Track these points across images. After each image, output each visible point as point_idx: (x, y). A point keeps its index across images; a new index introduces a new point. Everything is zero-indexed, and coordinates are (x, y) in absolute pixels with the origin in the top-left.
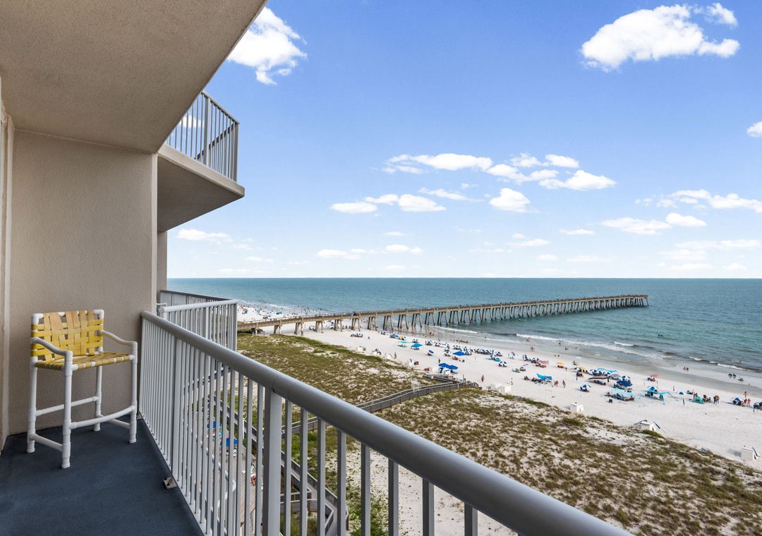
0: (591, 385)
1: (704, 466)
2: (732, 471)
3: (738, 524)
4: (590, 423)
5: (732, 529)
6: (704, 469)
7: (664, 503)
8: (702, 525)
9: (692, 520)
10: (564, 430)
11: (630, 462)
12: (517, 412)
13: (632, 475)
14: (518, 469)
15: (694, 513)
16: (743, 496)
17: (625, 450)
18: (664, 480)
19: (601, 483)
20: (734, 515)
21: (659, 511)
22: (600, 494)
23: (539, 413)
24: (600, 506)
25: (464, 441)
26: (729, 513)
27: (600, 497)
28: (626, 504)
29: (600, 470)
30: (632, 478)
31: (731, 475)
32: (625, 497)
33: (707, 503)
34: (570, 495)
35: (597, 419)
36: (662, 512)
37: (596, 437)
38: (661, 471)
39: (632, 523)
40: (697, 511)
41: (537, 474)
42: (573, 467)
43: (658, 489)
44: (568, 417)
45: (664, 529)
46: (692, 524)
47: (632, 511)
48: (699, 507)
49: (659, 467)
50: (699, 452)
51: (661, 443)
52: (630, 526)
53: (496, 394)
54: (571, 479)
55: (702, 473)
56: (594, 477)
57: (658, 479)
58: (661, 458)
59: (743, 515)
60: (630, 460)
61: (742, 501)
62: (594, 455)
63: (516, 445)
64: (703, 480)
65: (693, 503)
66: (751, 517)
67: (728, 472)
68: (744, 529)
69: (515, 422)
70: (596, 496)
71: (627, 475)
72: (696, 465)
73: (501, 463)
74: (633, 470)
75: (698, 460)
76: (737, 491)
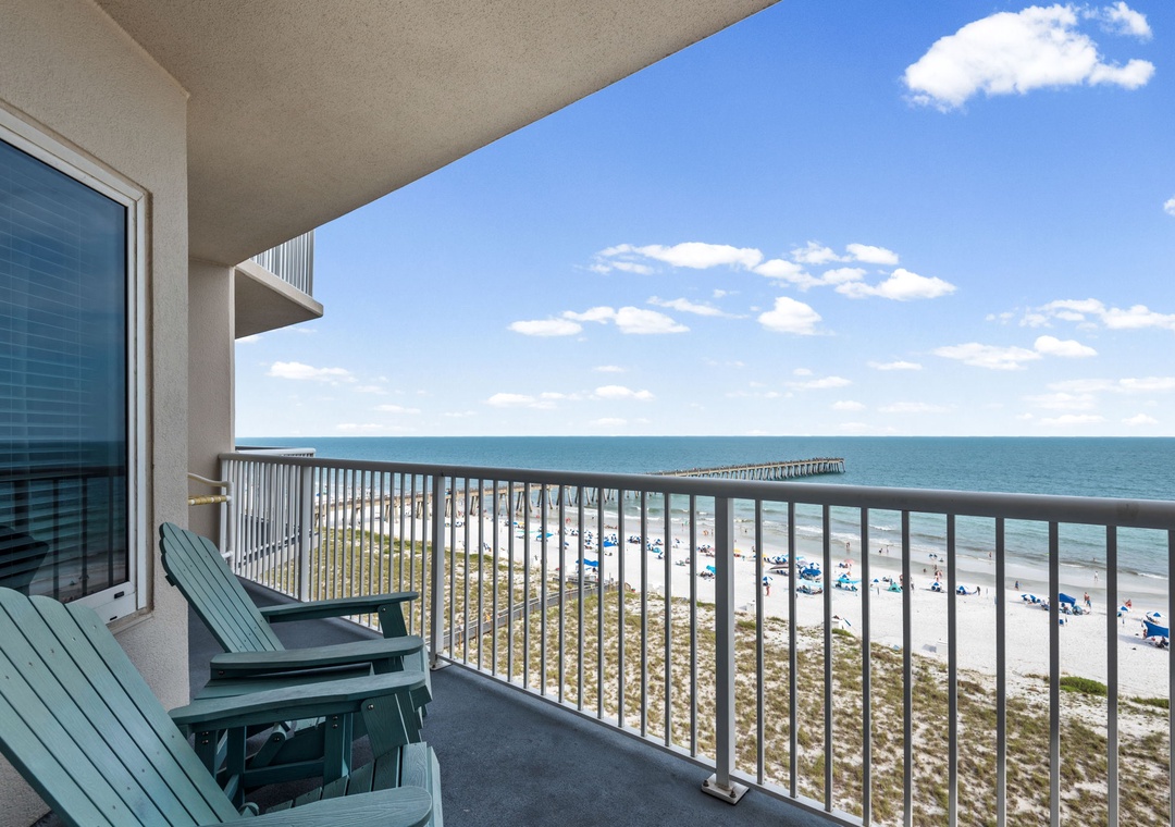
0: (773, 576)
1: (895, 666)
2: (925, 669)
3: (927, 730)
4: (770, 625)
5: (921, 737)
6: (895, 671)
7: (850, 716)
8: (890, 736)
9: (880, 731)
10: (738, 637)
11: (814, 670)
12: (680, 618)
13: (816, 686)
14: (679, 693)
15: (882, 723)
16: (934, 697)
17: (809, 655)
18: (851, 688)
19: (780, 699)
20: (923, 720)
21: (845, 725)
22: (778, 713)
23: (708, 617)
24: (778, 729)
25: (609, 664)
26: (919, 718)
27: (778, 717)
28: (808, 722)
29: (779, 683)
30: (816, 689)
31: (924, 674)
32: (807, 713)
33: (896, 710)
34: (742, 719)
35: (778, 620)
36: (847, 726)
37: (776, 642)
38: (849, 677)
39: (814, 744)
40: (885, 720)
41: (703, 697)
42: (747, 683)
43: (844, 699)
44: (744, 619)
45: (849, 747)
46: (880, 736)
47: (815, 729)
48: (887, 715)
49: (846, 673)
50: (892, 650)
51: (851, 643)
52: (812, 748)
53: (653, 597)
54: (745, 698)
55: (893, 674)
56: (772, 693)
57: (845, 687)
58: (848, 661)
59: (933, 719)
60: (814, 667)
61: (933, 703)
62: (773, 665)
63: (677, 662)
64: (894, 683)
65: (881, 711)
66: (941, 719)
67: (921, 671)
68: (932, 734)
69: (677, 632)
70: (773, 716)
71: (810, 686)
72: (888, 666)
73: (657, 688)
74: (817, 680)
75: (890, 660)
76: (928, 691)
